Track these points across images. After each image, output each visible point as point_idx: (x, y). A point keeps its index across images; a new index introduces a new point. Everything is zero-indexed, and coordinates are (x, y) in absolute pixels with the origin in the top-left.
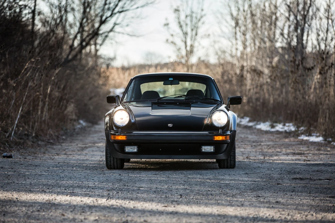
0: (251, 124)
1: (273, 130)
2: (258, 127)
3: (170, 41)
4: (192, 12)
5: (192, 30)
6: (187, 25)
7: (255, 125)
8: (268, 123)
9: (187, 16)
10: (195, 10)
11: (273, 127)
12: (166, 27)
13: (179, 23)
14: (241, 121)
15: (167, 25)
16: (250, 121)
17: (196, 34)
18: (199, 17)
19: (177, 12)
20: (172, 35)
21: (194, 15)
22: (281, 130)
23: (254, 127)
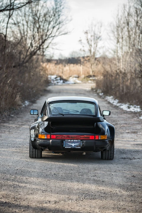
0: (118, 105)
1: (128, 110)
2: (122, 107)
3: (82, 50)
4: (95, 34)
5: (94, 44)
6: (91, 41)
7: (120, 106)
8: (127, 105)
9: (91, 36)
10: (96, 32)
11: (129, 108)
12: (80, 42)
13: (87, 39)
14: (113, 102)
15: (80, 41)
16: (118, 102)
17: (96, 46)
18: (98, 37)
19: (86, 34)
20: (83, 46)
21: (96, 36)
22: (133, 111)
23: (119, 107)
